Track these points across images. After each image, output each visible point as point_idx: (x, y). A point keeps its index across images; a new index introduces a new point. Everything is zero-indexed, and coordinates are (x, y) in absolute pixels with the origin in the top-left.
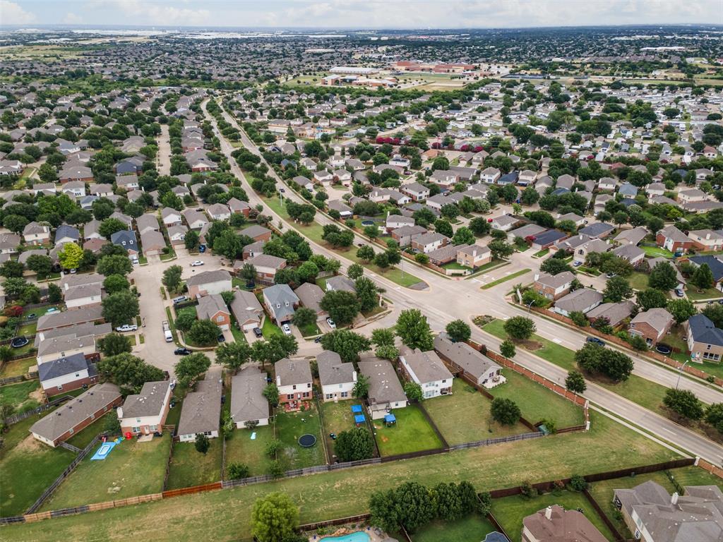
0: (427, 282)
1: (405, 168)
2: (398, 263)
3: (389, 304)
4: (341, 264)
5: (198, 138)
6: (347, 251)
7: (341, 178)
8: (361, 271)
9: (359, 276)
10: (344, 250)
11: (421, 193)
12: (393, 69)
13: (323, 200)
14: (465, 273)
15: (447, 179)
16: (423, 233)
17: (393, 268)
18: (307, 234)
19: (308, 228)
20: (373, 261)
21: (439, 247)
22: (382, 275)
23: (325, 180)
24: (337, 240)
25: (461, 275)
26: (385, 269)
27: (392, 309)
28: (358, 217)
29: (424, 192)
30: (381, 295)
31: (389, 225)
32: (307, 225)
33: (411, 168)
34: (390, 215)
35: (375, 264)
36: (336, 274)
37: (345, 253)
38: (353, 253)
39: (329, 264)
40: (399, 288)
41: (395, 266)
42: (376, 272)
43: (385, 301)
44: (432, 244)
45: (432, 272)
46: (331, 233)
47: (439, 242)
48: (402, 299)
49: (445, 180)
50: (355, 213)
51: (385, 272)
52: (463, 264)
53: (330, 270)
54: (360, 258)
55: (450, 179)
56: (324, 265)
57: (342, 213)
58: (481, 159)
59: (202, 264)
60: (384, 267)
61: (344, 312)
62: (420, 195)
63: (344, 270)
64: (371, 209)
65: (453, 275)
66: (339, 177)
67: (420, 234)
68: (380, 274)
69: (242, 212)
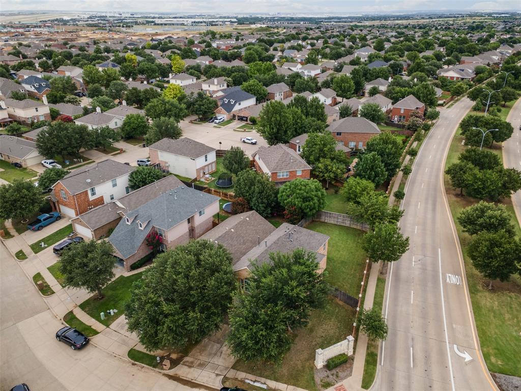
3: (350, 381)
69: (402, 112)
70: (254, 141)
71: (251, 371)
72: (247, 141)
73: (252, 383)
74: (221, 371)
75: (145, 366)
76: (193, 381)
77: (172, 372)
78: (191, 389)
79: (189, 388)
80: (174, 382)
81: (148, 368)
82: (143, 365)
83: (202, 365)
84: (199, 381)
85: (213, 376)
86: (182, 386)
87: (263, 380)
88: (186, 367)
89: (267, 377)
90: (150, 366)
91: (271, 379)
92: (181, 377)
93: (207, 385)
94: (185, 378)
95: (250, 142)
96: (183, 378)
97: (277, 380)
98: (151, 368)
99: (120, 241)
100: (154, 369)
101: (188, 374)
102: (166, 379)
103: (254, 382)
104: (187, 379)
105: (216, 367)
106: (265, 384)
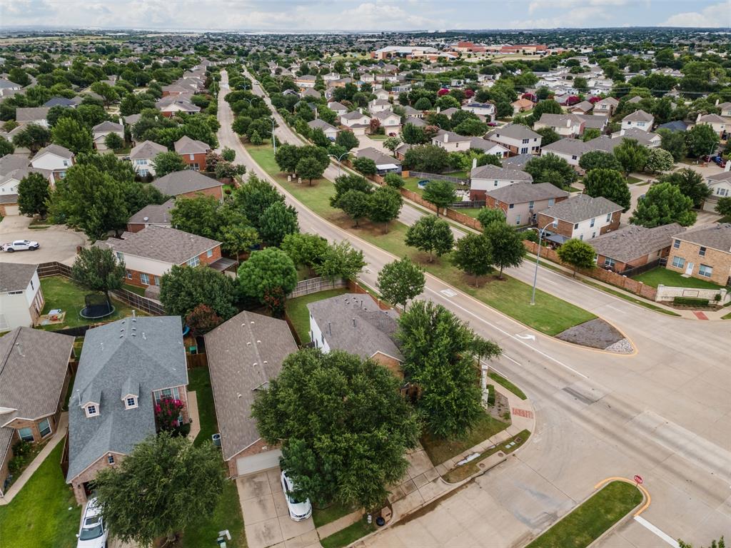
0: (612, 321)
1: (488, 117)
2: (515, 264)
3: (513, 402)
4: (365, 259)
5: (193, 85)
6: (384, 233)
7: (384, 123)
8: (418, 282)
9: (412, 295)
10: (377, 230)
11: (526, 141)
12: (454, 51)
13: (349, 148)
14: (718, 298)
15: (569, 125)
16: (558, 199)
17: (500, 277)
18: (305, 198)
19: (310, 190)
20: (447, 256)
21: (604, 231)
22: (472, 294)
23: (357, 126)
24: (363, 206)
25: (704, 304)
26: (481, 278)
27: (529, 425)
28: (411, 175)
29: (531, 141)
30: (485, 365)
31: (477, 184)
32: (311, 185)
33: (496, 119)
34: (479, 165)
35: (455, 263)
36: (349, 286)
37: (380, 238)
38: (398, 238)
39: (332, 258)
40: (530, 337)
41: (506, 271)
42: (455, 285)
43: (499, 388)
44: (589, 222)
45: (609, 291)
46: (351, 191)
47: (605, 217)
48: (553, 382)
49: (565, 126)
50: (405, 167)
51: (481, 286)
52: (689, 272)
53: (331, 275)
54: (414, 249)
55: (572, 126)
56: (318, 261)
57: (380, 167)
58: (608, 108)
59: (32, 249)
60: (478, 273)
61: (346, 464)
62: (525, 146)
63: (370, 275)
64: (436, 158)
65: (679, 302)
66: (381, 122)
67: (552, 202)
68: (467, 291)
69: (192, 158)
70: (33, 244)
71: (452, 454)
72: (16, 248)
73: (465, 461)
74: (432, 476)
75: (363, 538)
76: (424, 505)
77: (395, 518)
78: (434, 511)
79: (431, 512)
80: (411, 522)
81: (369, 538)
82: (360, 540)
83: (411, 487)
84: (429, 498)
85: (432, 485)
86: (423, 517)
87: (468, 452)
88: (400, 501)
89: (468, 448)
90: (369, 533)
91: (473, 446)
92: (410, 513)
93: (439, 497)
94: (415, 510)
95: (26, 247)
96: (413, 512)
97: (477, 443)
98: (373, 534)
99: (123, 443)
100: (377, 532)
101: (411, 505)
102: (401, 527)
103: (466, 458)
104: (417, 509)
105: (423, 478)
106: (474, 453)
